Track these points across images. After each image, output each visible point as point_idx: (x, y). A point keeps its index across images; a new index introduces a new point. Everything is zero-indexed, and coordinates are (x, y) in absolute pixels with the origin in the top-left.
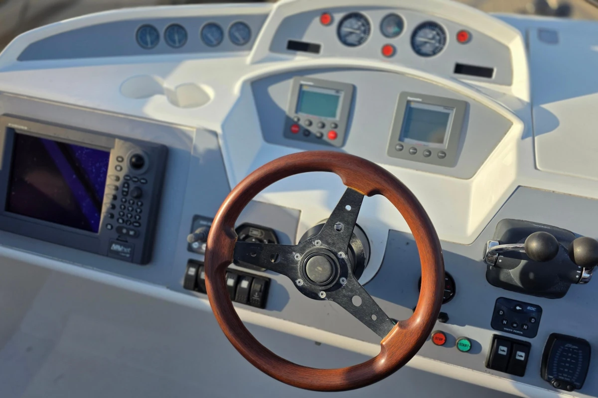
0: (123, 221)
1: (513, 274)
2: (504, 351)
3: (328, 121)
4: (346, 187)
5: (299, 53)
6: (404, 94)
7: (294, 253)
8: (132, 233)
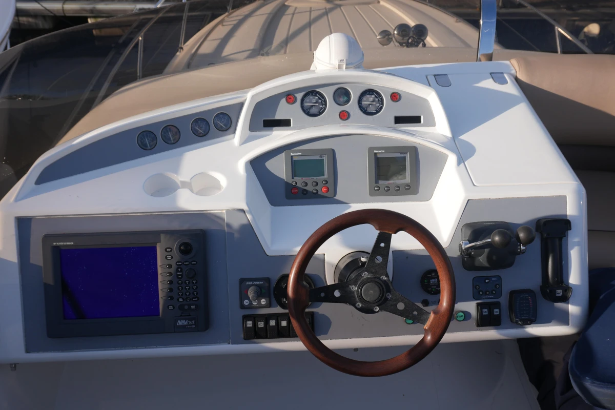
0: (183, 300)
1: (482, 259)
2: (486, 312)
3: (319, 179)
4: (378, 232)
5: (274, 128)
6: (371, 150)
7: (350, 286)
8: (193, 307)
